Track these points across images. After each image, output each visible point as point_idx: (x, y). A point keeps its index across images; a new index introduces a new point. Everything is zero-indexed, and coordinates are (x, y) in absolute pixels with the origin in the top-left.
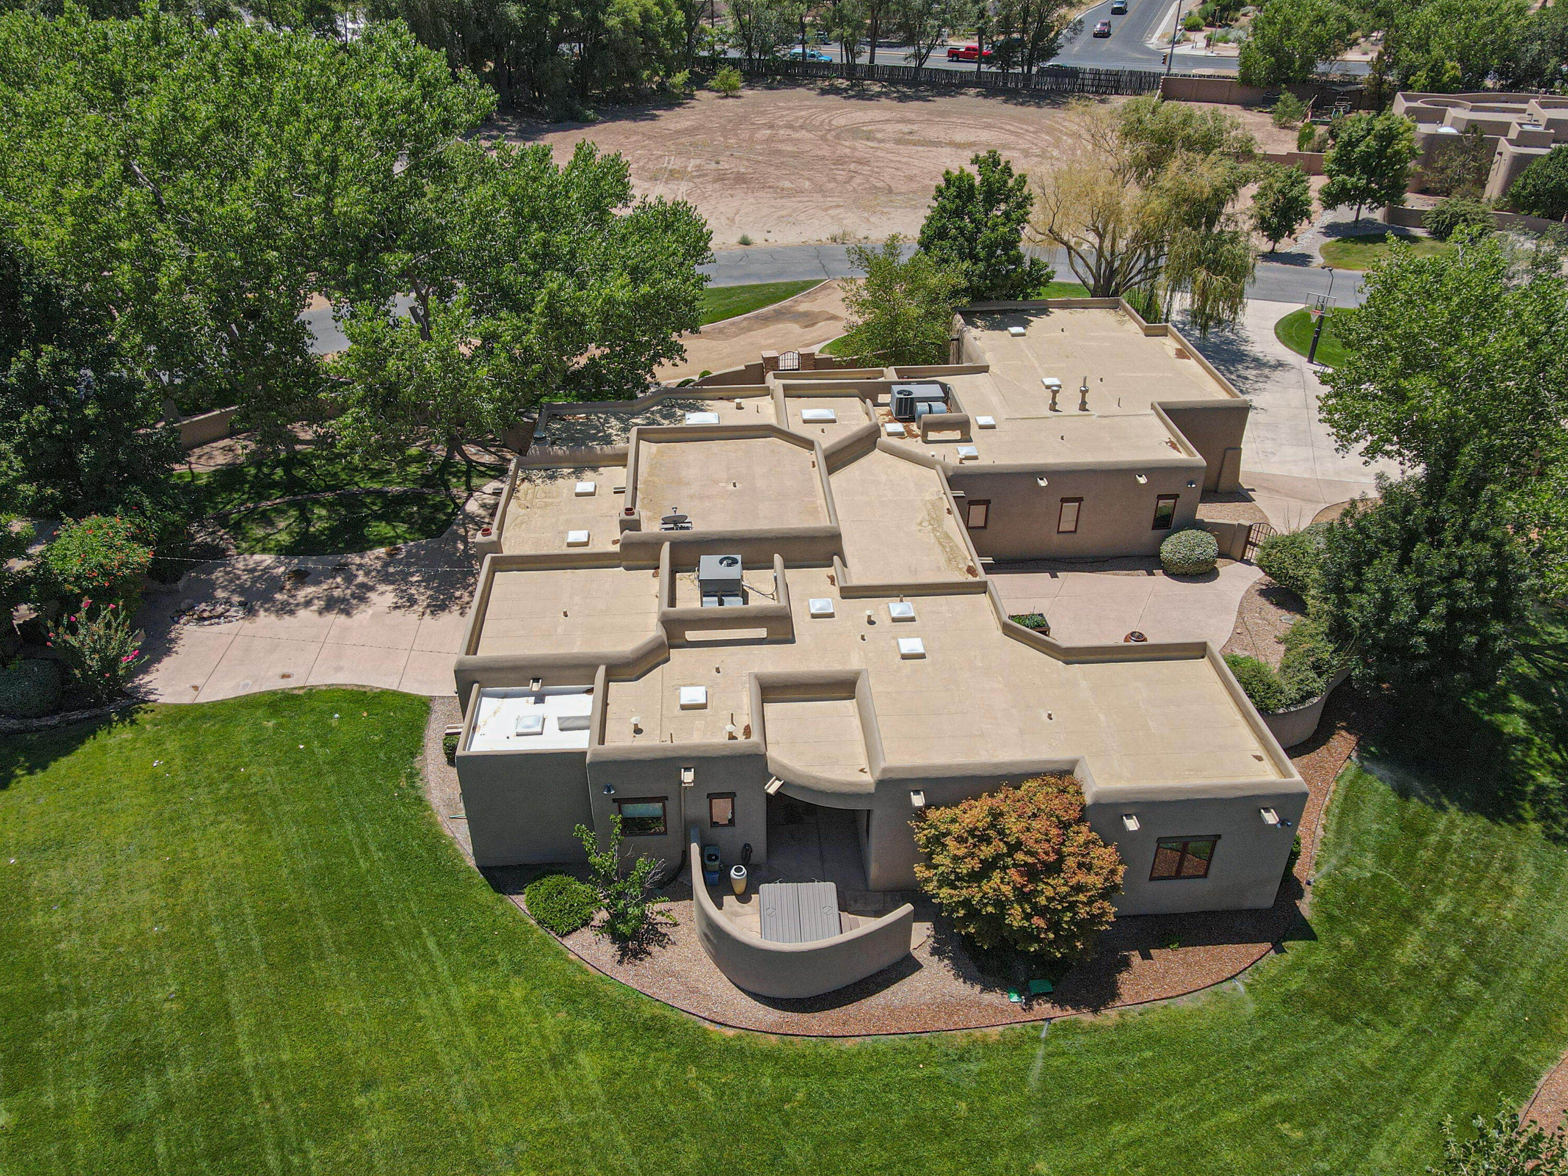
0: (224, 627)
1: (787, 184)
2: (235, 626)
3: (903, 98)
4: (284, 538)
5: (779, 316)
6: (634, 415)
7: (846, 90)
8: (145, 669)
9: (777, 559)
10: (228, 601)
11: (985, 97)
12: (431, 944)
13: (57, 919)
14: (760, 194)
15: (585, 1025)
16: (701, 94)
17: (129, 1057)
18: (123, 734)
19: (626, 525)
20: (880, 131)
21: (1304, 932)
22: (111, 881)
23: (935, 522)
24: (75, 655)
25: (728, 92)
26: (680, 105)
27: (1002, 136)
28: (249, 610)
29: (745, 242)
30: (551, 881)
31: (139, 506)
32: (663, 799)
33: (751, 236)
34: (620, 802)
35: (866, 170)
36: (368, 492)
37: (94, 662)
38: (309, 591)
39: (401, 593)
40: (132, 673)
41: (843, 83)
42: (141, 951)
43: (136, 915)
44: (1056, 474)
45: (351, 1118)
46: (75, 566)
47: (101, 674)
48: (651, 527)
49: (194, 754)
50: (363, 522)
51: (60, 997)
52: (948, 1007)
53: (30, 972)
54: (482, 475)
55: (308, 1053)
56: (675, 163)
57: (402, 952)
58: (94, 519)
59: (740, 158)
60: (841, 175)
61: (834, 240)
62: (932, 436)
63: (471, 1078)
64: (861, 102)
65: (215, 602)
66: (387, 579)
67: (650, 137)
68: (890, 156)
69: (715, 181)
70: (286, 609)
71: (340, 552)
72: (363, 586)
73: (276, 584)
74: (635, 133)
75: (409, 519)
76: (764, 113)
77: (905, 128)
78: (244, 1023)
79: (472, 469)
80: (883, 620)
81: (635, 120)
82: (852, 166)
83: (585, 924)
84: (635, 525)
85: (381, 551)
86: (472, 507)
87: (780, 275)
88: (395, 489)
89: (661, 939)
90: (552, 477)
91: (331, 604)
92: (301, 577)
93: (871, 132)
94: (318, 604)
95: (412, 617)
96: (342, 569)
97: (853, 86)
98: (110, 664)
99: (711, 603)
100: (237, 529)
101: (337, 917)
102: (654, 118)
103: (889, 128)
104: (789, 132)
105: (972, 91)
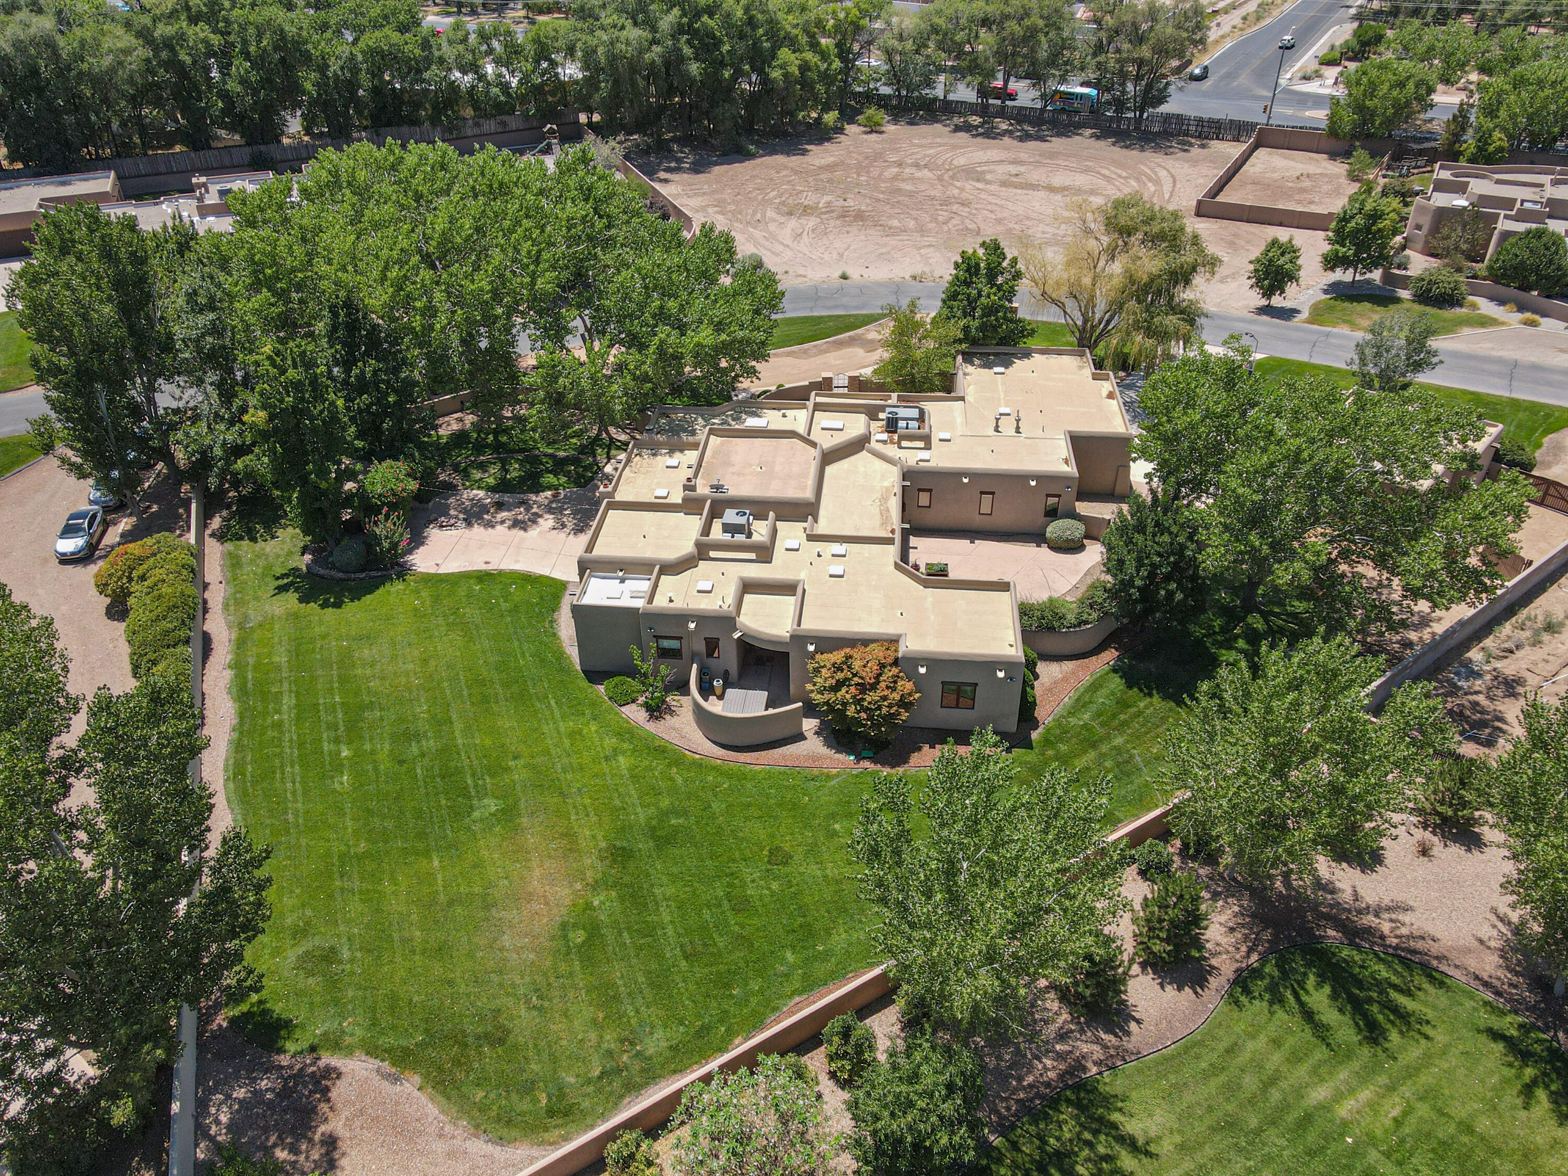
0: (454, 532)
1: (895, 223)
2: (460, 532)
3: (1025, 137)
4: (491, 481)
5: (852, 342)
6: (714, 417)
7: (977, 127)
8: (410, 552)
9: (772, 514)
10: (456, 517)
11: (1098, 138)
12: (553, 702)
13: (368, 672)
14: (872, 232)
15: (626, 746)
16: (851, 129)
17: (404, 734)
18: (398, 586)
19: (686, 488)
20: (990, 172)
21: (1029, 745)
22: (394, 658)
23: (884, 499)
24: (377, 539)
25: (874, 128)
26: (829, 139)
27: (1095, 180)
28: (469, 524)
29: (844, 277)
30: (617, 679)
31: (412, 455)
32: (680, 638)
33: (850, 272)
34: (657, 638)
35: (964, 211)
36: (546, 455)
37: (386, 545)
38: (504, 514)
39: (558, 520)
40: (405, 554)
41: (975, 120)
42: (410, 691)
43: (407, 674)
44: (975, 475)
45: (507, 770)
46: (379, 489)
47: (389, 551)
48: (703, 489)
49: (436, 599)
50: (539, 475)
51: (371, 706)
52: (815, 758)
53: (357, 694)
54: (619, 448)
55: (488, 742)
56: (810, 198)
57: (538, 704)
58: (388, 462)
59: (865, 196)
60: (943, 215)
61: (914, 278)
62: (905, 444)
63: (565, 760)
64: (987, 141)
65: (451, 517)
66: (550, 510)
67: (796, 173)
68: (990, 198)
69: (838, 218)
70: (490, 525)
71: (524, 492)
72: (536, 514)
73: (484, 509)
74: (786, 168)
75: (567, 474)
76: (897, 150)
77: (1013, 169)
78: (458, 726)
79: (612, 444)
80: (827, 555)
81: (788, 154)
82: (955, 208)
83: (633, 701)
84: (693, 488)
85: (549, 493)
86: (608, 469)
87: (861, 307)
88: (562, 454)
89: (672, 713)
90: (654, 455)
91: (517, 524)
92: (500, 506)
93: (983, 172)
94: (508, 523)
95: (562, 535)
96: (522, 503)
97: (984, 123)
98: (394, 546)
99: (728, 537)
100: (466, 474)
101: (506, 685)
102: (804, 152)
103: (1001, 169)
104: (913, 170)
105: (1088, 132)
